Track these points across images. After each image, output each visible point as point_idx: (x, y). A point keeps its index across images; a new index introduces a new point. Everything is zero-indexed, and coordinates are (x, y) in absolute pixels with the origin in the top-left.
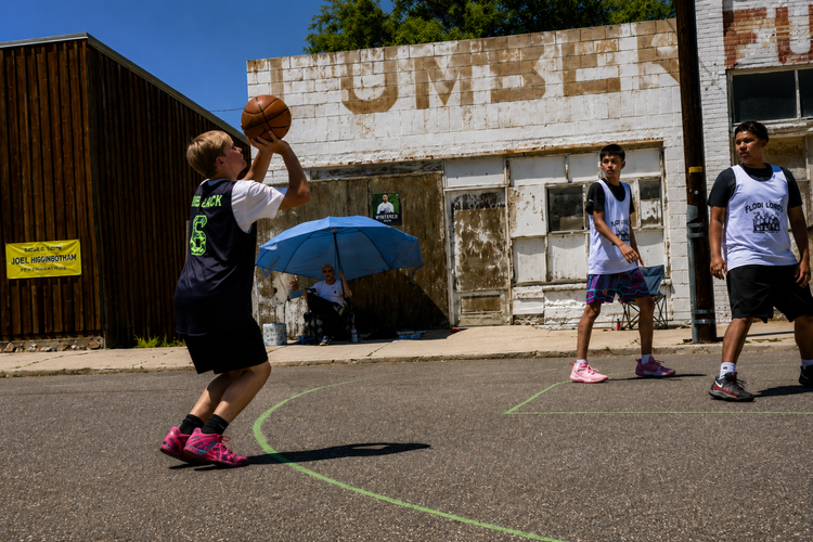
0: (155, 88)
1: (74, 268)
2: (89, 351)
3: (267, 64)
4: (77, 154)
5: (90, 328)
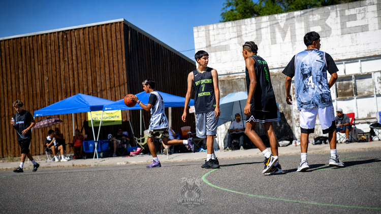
3: (203, 29)
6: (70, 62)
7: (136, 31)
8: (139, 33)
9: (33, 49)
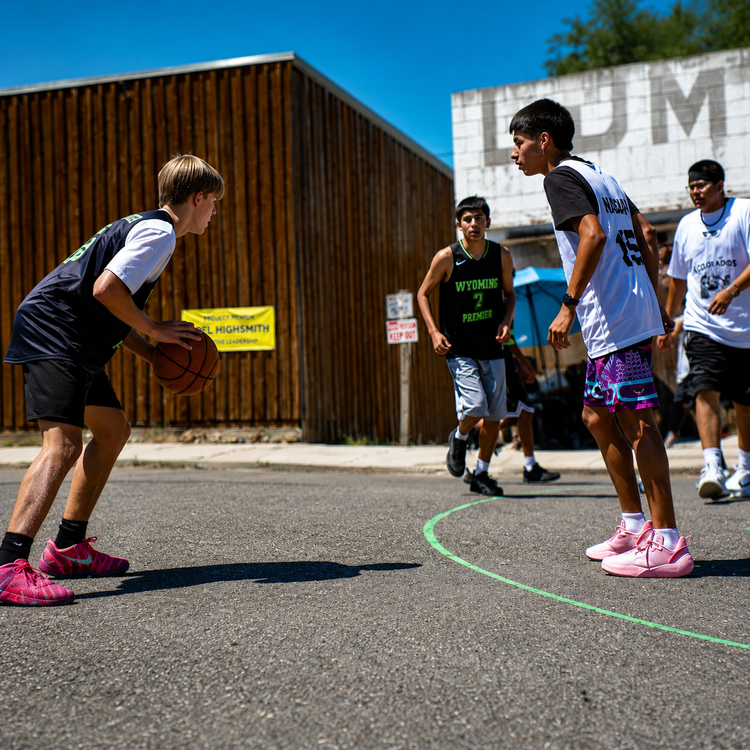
0: (367, 121)
1: (266, 342)
2: (284, 445)
3: (478, 98)
4: (278, 199)
5: (284, 416)
6: (136, 171)
7: (323, 89)
8: (331, 95)
9: (41, 129)
